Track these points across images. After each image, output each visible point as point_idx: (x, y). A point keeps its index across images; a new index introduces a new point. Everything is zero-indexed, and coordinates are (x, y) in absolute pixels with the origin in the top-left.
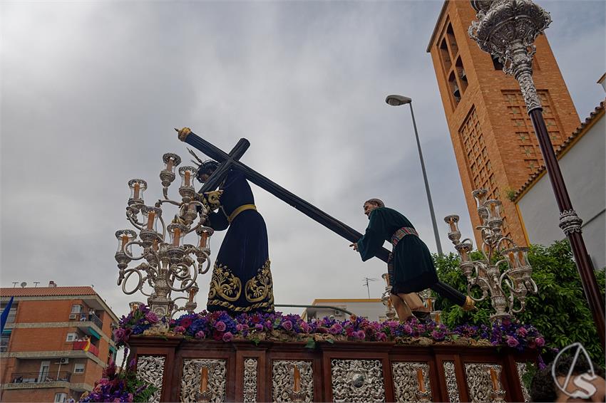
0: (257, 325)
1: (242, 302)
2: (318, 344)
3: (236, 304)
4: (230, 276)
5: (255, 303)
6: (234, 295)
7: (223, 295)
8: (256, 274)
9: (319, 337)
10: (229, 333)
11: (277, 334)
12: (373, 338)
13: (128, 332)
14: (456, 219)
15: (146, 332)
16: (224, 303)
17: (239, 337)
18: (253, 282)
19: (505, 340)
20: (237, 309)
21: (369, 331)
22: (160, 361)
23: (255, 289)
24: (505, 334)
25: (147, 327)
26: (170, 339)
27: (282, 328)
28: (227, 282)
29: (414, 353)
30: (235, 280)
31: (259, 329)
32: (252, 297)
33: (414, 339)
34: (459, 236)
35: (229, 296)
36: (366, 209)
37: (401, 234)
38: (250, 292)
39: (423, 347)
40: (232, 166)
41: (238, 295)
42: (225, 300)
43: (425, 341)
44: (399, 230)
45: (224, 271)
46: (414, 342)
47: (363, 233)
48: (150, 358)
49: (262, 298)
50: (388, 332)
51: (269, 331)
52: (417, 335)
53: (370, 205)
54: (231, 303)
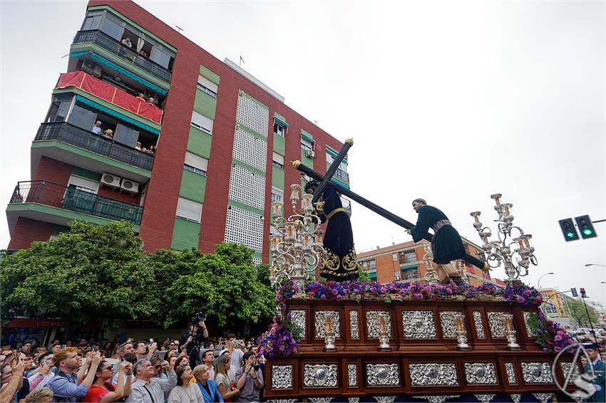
0: (355, 290)
1: (341, 270)
2: (394, 302)
3: (337, 272)
4: (332, 255)
5: (350, 271)
6: (336, 267)
7: (329, 267)
8: (349, 253)
9: (393, 297)
10: (339, 296)
11: (368, 295)
12: (426, 298)
13: (284, 297)
14: (479, 213)
15: (294, 297)
16: (330, 272)
17: (346, 298)
18: (347, 258)
19: (514, 298)
20: (339, 275)
21: (424, 293)
22: (303, 313)
23: (349, 262)
24: (515, 294)
25: (294, 293)
26: (307, 300)
27: (370, 291)
28: (331, 259)
29: (454, 306)
30: (335, 257)
31: (356, 293)
32: (348, 267)
33: (453, 297)
34: (481, 225)
35: (333, 267)
36: (414, 205)
37: (440, 225)
38: (346, 264)
39: (460, 302)
40: (328, 184)
41: (338, 267)
42: (330, 270)
43: (460, 298)
44: (439, 222)
45: (328, 252)
46: (453, 300)
47: (415, 224)
48: (297, 311)
49: (354, 268)
50: (436, 293)
51: (362, 293)
52: (454, 294)
53: (417, 203)
54: (334, 271)
